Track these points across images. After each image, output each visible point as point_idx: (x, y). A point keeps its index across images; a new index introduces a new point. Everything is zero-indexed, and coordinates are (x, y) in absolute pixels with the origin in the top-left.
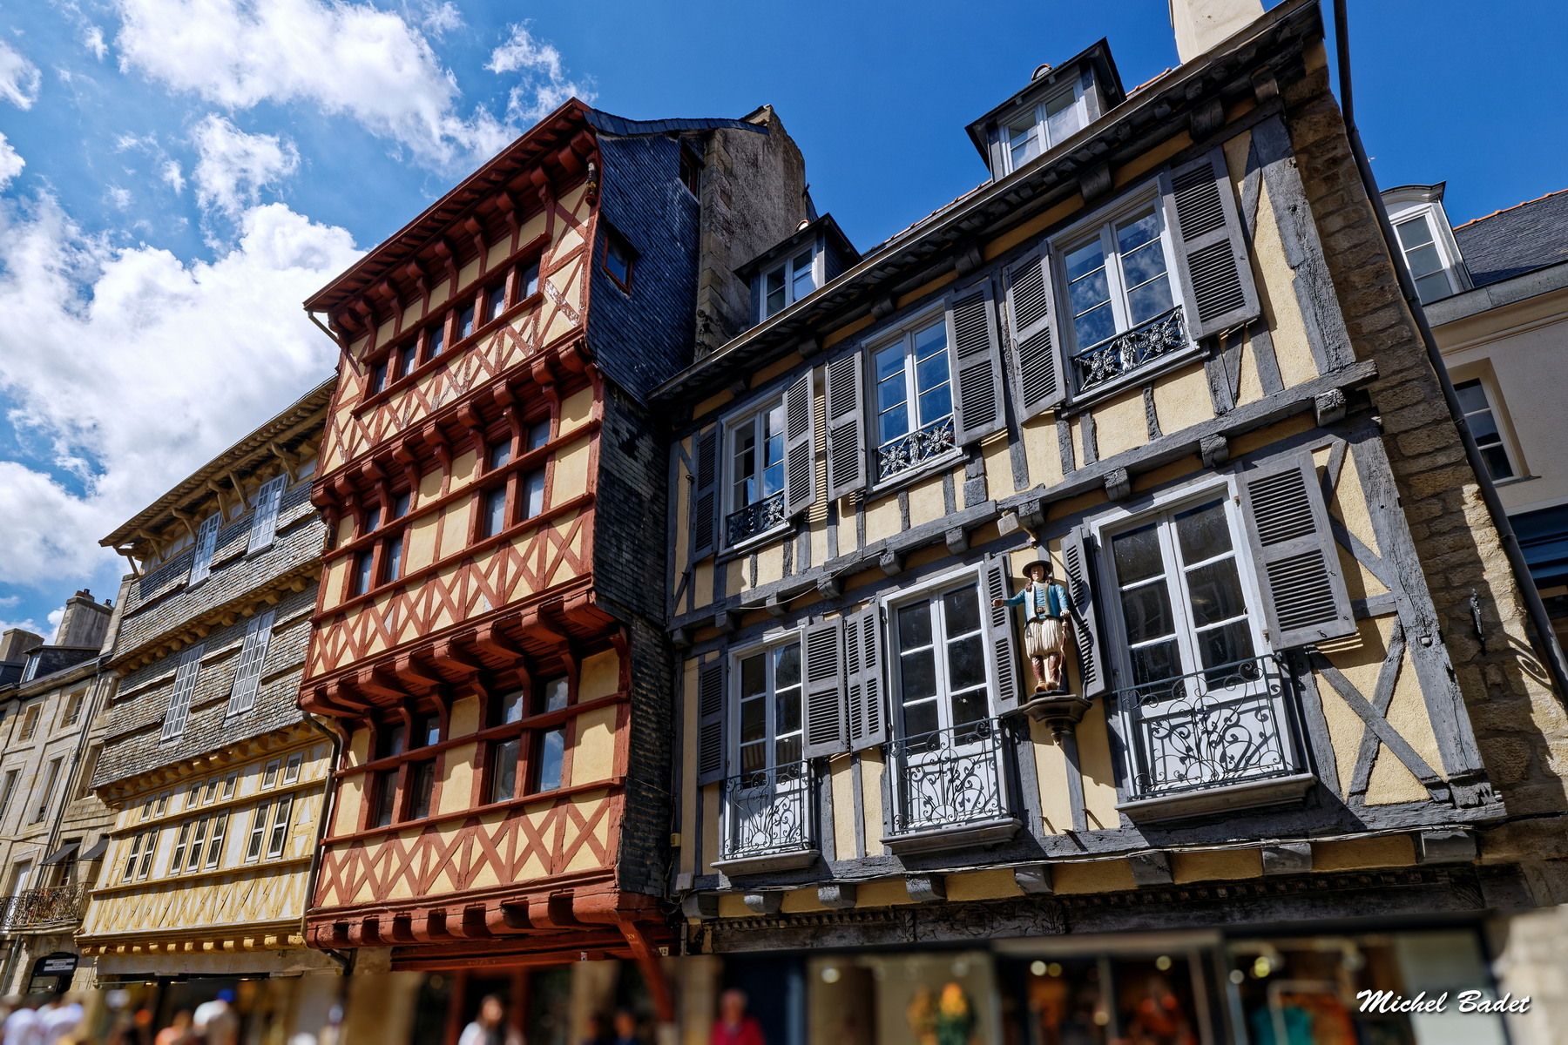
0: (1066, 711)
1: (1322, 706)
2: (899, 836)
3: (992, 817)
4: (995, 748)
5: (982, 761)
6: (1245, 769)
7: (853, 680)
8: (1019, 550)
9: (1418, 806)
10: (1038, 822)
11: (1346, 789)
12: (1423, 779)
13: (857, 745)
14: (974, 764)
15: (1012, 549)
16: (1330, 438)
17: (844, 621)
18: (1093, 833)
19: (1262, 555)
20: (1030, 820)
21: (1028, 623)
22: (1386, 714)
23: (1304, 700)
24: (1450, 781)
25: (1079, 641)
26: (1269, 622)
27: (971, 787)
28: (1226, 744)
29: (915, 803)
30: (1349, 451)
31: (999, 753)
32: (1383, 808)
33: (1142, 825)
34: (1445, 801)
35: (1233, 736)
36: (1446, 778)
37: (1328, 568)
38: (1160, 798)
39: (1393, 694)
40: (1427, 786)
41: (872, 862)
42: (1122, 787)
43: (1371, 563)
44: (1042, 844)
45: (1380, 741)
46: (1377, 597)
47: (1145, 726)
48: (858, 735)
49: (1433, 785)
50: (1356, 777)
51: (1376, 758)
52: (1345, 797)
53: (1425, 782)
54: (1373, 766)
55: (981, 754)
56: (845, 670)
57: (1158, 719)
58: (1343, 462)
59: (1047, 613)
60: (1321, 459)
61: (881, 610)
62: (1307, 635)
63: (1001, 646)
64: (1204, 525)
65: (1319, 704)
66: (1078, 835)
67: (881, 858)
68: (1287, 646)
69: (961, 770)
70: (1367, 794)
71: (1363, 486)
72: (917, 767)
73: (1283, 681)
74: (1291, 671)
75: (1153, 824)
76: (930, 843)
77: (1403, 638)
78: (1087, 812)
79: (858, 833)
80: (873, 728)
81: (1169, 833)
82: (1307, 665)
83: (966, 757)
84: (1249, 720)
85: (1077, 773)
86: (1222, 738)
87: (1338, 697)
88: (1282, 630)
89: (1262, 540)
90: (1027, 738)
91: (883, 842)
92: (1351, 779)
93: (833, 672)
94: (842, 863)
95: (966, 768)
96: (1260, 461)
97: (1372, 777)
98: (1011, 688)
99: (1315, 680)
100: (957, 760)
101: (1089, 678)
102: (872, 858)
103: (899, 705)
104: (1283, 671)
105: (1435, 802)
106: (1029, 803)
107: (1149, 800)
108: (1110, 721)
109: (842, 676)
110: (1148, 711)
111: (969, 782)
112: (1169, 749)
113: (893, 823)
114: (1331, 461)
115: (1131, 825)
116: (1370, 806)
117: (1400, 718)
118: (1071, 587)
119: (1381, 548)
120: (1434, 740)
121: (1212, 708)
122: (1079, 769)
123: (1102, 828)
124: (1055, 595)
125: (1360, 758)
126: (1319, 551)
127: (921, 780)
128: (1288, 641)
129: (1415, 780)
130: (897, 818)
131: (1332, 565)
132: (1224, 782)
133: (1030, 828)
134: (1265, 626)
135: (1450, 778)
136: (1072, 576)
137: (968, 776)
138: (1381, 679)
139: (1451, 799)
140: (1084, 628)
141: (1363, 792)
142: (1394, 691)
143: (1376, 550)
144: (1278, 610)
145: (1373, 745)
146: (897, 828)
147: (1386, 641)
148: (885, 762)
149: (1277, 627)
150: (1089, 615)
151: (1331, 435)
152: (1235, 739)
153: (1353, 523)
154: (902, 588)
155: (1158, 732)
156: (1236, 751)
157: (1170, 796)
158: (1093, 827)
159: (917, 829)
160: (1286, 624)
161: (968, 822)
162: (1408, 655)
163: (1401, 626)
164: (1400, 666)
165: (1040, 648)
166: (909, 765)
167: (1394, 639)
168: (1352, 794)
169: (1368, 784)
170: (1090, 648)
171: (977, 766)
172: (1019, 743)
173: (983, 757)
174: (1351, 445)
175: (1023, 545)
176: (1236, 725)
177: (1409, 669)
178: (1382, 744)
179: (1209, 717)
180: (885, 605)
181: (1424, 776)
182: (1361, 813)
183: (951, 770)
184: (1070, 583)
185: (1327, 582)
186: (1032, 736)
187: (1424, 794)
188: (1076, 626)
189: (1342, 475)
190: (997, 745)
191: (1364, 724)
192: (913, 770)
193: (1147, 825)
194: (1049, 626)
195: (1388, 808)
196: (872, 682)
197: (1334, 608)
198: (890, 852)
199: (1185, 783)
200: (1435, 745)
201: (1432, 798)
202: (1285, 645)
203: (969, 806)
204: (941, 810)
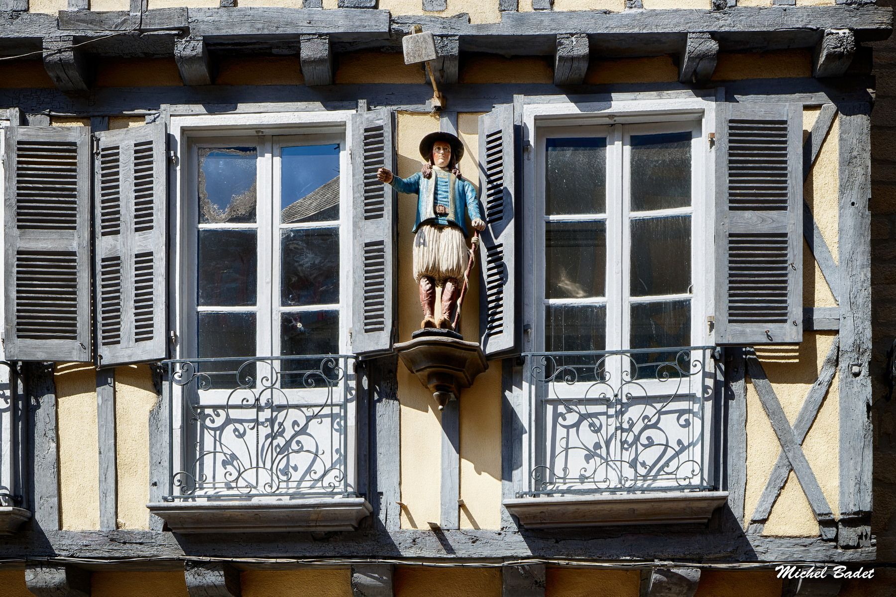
0: (460, 363)
1: (746, 421)
2: (178, 503)
3: (332, 494)
4: (347, 401)
5: (326, 416)
6: (655, 479)
7: (105, 245)
8: (413, 113)
9: (808, 541)
10: (394, 510)
11: (748, 518)
12: (819, 515)
13: (108, 355)
14: (309, 419)
15: (403, 107)
16: (820, 97)
17: (94, 140)
18: (465, 533)
19: (727, 221)
20: (383, 507)
21: (420, 225)
22: (803, 441)
23: (730, 411)
24: (841, 520)
25: (485, 274)
26: (717, 308)
27: (301, 450)
28: (640, 448)
29: (208, 460)
30: (837, 122)
31: (352, 407)
32: (777, 541)
33: (527, 530)
34: (830, 540)
35: (649, 438)
36: (838, 516)
37: (790, 258)
38: (557, 498)
39: (814, 421)
40: (821, 523)
41: (127, 538)
42: (510, 480)
43: (827, 267)
44: (396, 539)
45: (791, 470)
46: (825, 310)
47: (550, 408)
48: (113, 338)
49: (826, 522)
50: (761, 505)
51: (783, 488)
52: (745, 525)
53: (820, 518)
54: (779, 495)
55: (323, 406)
56: (93, 225)
57: (567, 402)
58: (828, 133)
59: (451, 217)
60: (809, 120)
61: (169, 139)
62: (754, 333)
63: (372, 250)
64: (664, 161)
65: (744, 418)
66: (446, 533)
67: (144, 534)
68: (731, 341)
69: (288, 425)
70: (767, 523)
71: (842, 171)
72: (215, 408)
73: (716, 382)
74: (726, 374)
75: (541, 530)
76: (230, 520)
77: (836, 363)
78: (462, 505)
79: (104, 494)
80: (144, 332)
81: (557, 542)
82: (742, 371)
83: (297, 407)
84: (669, 422)
85: (455, 455)
86: (637, 438)
87: (763, 414)
88: (730, 321)
89: (731, 201)
90: (393, 396)
91: (152, 509)
92: (756, 506)
93: (67, 222)
94: (72, 536)
95: (295, 423)
96: (745, 97)
97: (775, 506)
98: (382, 316)
99: (746, 389)
100: (280, 408)
101: (493, 328)
102: (128, 533)
103: (191, 308)
104: (718, 372)
105: (823, 540)
106: (385, 483)
107: (543, 499)
108: (507, 393)
109: (86, 235)
110: (559, 389)
111: (298, 442)
112: (574, 441)
113: (172, 484)
114: (817, 128)
115: (515, 527)
116: (766, 537)
117: (814, 449)
118: (485, 192)
119: (841, 253)
120: (837, 476)
121: (634, 400)
122: (459, 451)
123: (477, 527)
124: (463, 195)
125: (769, 484)
126: (785, 235)
127: (222, 428)
128: (733, 336)
129: (811, 515)
130: (178, 477)
131: (794, 256)
132: (630, 490)
133: (382, 517)
134: (711, 312)
135: (841, 517)
136: (488, 176)
137: (297, 434)
138: (808, 402)
139: (836, 539)
140: (496, 256)
141: (763, 521)
142: (815, 418)
143: (835, 254)
144: (730, 295)
145: (784, 472)
146: (177, 491)
147: (820, 361)
148: (159, 392)
149: (725, 317)
150: (506, 239)
151: (822, 94)
152: (651, 443)
153: (821, 213)
154: (211, 112)
155: (565, 419)
156: (649, 456)
157: (568, 498)
158: (466, 525)
159: (209, 498)
160: (737, 314)
161: (292, 496)
162: (836, 382)
163: (839, 347)
164: (827, 392)
165: (435, 268)
166: (202, 403)
167: (829, 361)
168: (754, 522)
169: (770, 513)
170: (500, 286)
171: (314, 421)
172: (379, 400)
173: (326, 411)
174: (840, 115)
175: (420, 107)
176: (655, 426)
177: (834, 398)
178: (792, 473)
179: (626, 411)
180: (177, 134)
181: (822, 512)
182: (756, 543)
183: (272, 421)
184: (485, 186)
185: (785, 275)
186: (399, 394)
187: (814, 529)
188: (484, 252)
189: (823, 150)
190: (349, 397)
191: (780, 448)
192: (208, 411)
193: (532, 530)
194: (452, 238)
195: (782, 541)
196: (144, 259)
197: (786, 308)
198: (160, 527)
199: (586, 486)
200: (836, 482)
201: (821, 536)
202: (729, 339)
203: (296, 476)
204: (250, 476)
